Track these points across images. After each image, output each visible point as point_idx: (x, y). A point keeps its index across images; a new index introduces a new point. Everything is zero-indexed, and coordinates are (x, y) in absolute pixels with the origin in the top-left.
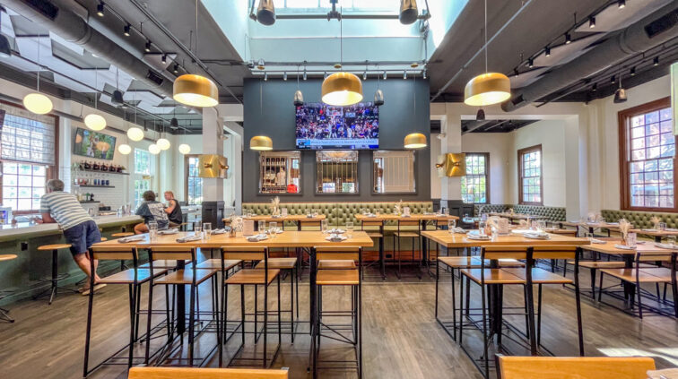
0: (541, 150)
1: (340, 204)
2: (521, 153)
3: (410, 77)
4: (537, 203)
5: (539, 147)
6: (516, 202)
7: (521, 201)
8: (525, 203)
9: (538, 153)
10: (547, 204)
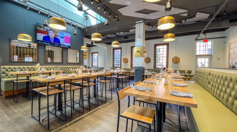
1: (57, 66)
2: (92, 53)
3: (79, 28)
4: (96, 66)
5: (97, 53)
7: (92, 66)
9: (97, 54)
10: (99, 67)
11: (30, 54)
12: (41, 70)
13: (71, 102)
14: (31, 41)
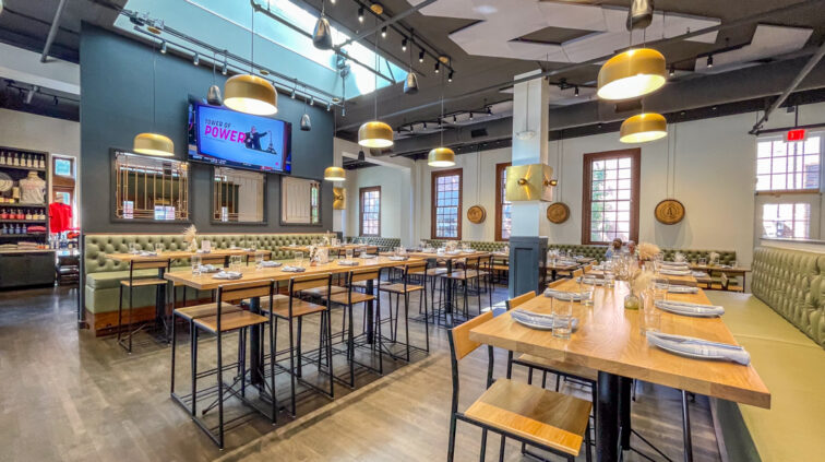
0: (380, 191)
2: (362, 191)
4: (374, 235)
5: (378, 188)
6: (357, 235)
7: (361, 233)
8: (366, 235)
9: (377, 193)
10: (384, 236)
11: (168, 198)
12: (200, 247)
13: (292, 357)
14: (171, 154)
